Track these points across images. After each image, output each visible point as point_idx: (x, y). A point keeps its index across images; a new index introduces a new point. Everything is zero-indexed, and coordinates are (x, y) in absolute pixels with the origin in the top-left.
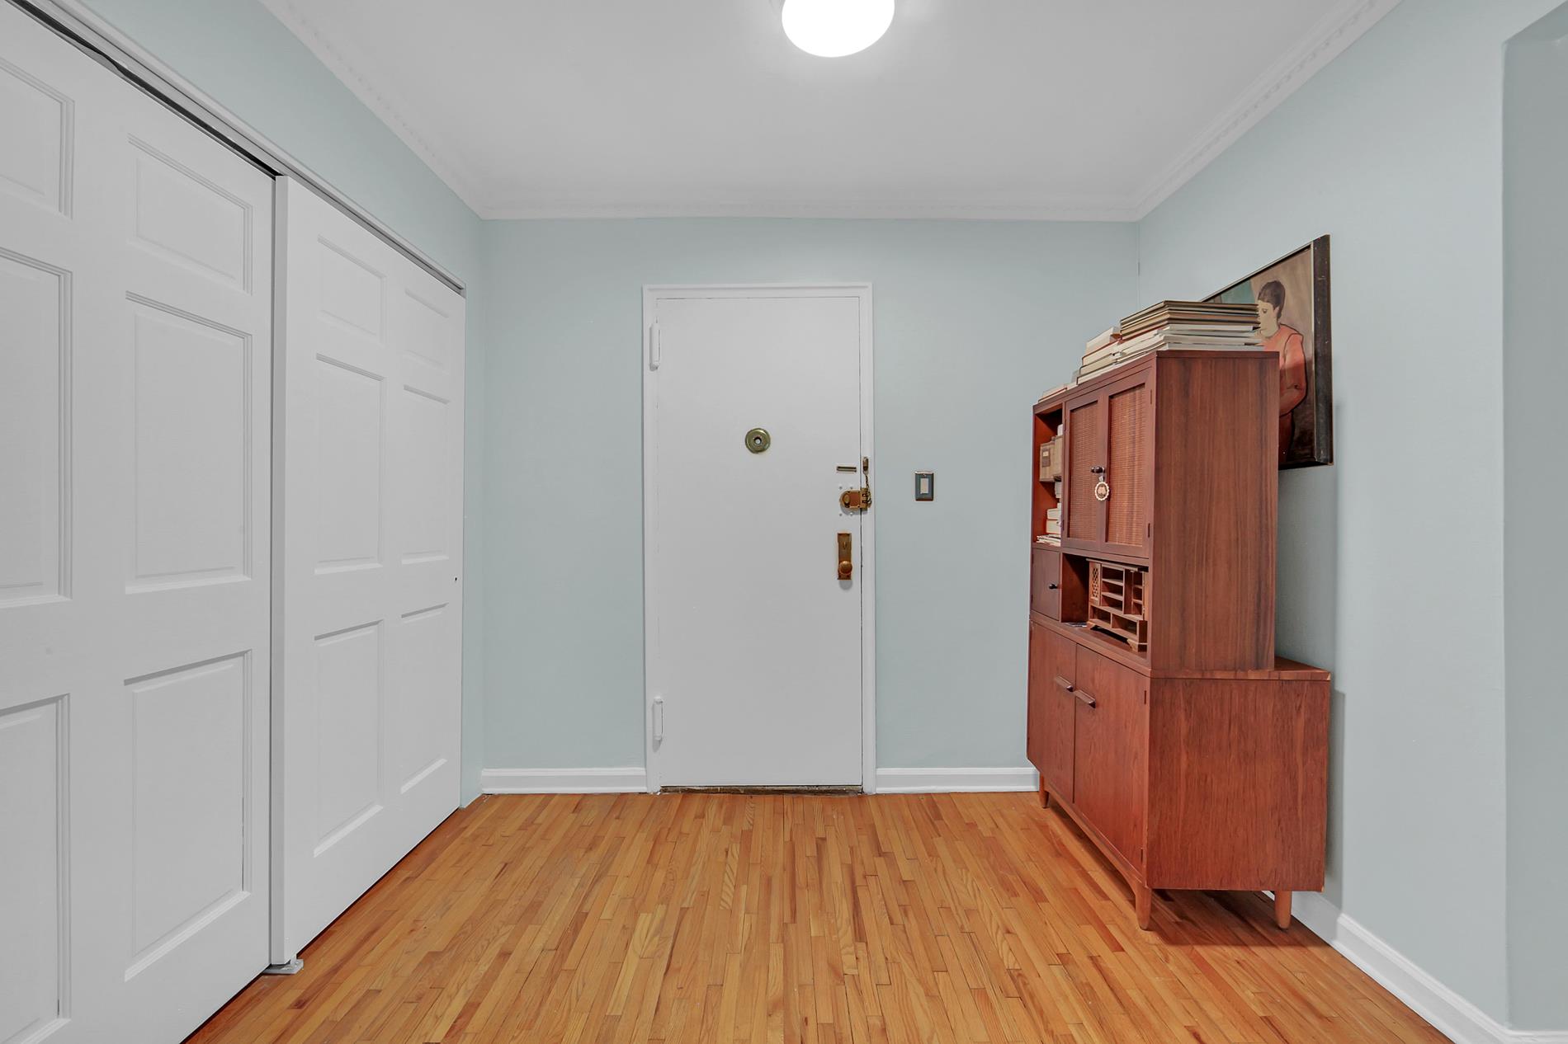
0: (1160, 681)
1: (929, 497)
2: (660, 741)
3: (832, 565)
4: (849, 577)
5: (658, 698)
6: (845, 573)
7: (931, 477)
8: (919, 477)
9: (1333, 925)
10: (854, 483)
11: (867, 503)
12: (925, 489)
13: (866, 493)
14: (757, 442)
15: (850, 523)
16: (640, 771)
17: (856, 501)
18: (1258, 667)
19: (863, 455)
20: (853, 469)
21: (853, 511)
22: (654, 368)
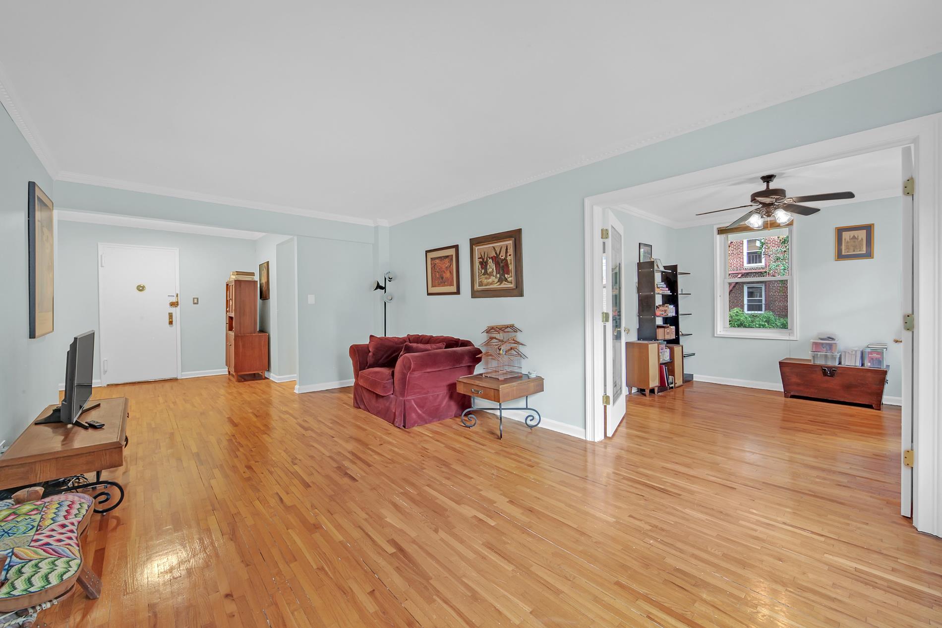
0: (236, 336)
1: (197, 303)
2: (106, 372)
3: (167, 321)
4: (172, 324)
5: (106, 359)
6: (171, 323)
7: (198, 299)
8: (194, 298)
9: (269, 376)
10: (174, 300)
11: (178, 305)
12: (196, 301)
13: (177, 302)
14: (141, 288)
15: (172, 310)
16: (99, 381)
17: (174, 304)
18: (254, 333)
19: (177, 292)
20: (173, 296)
21: (174, 307)
22: (102, 266)
